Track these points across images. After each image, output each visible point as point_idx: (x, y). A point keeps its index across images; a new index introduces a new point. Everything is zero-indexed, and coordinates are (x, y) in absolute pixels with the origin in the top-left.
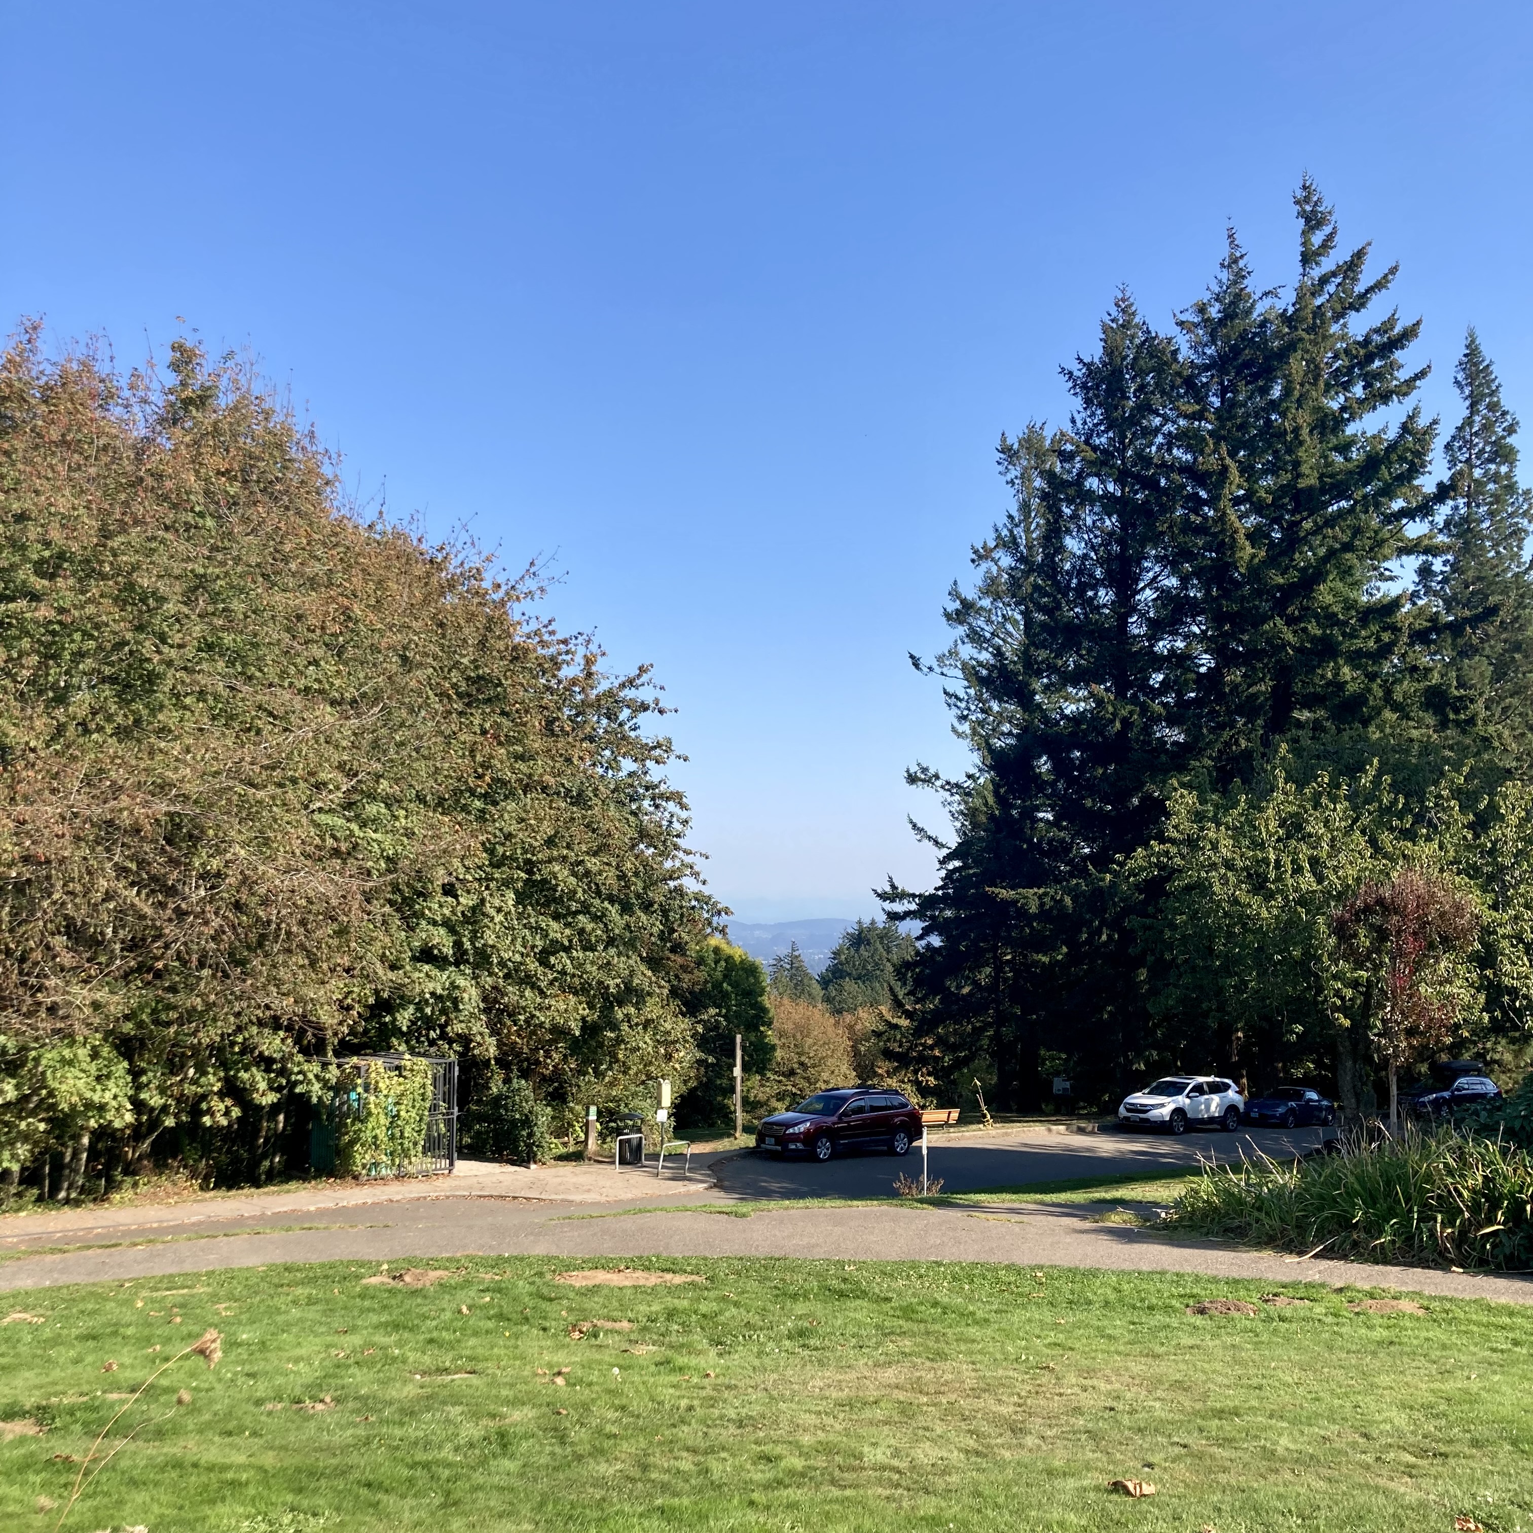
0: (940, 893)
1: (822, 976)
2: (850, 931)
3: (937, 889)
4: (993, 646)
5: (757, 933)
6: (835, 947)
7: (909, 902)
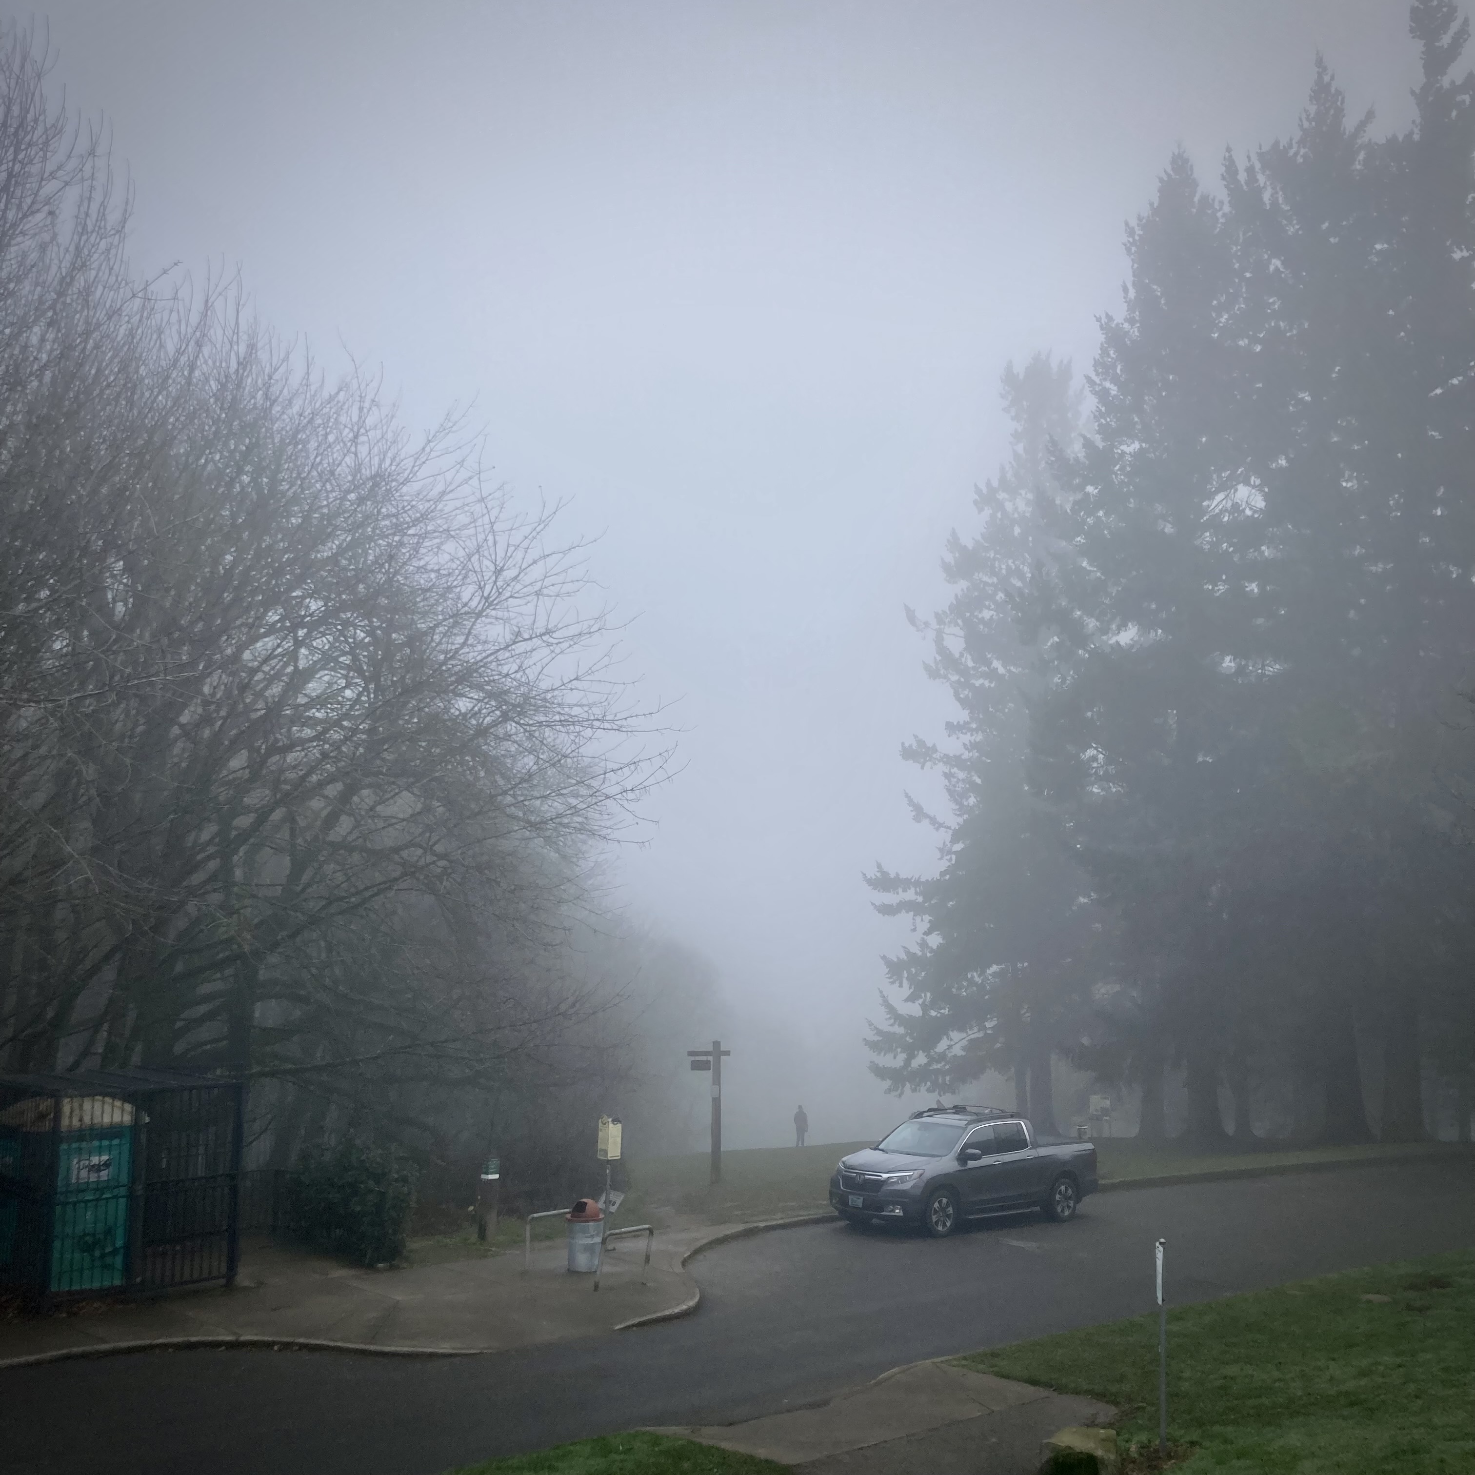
7: (904, 891)
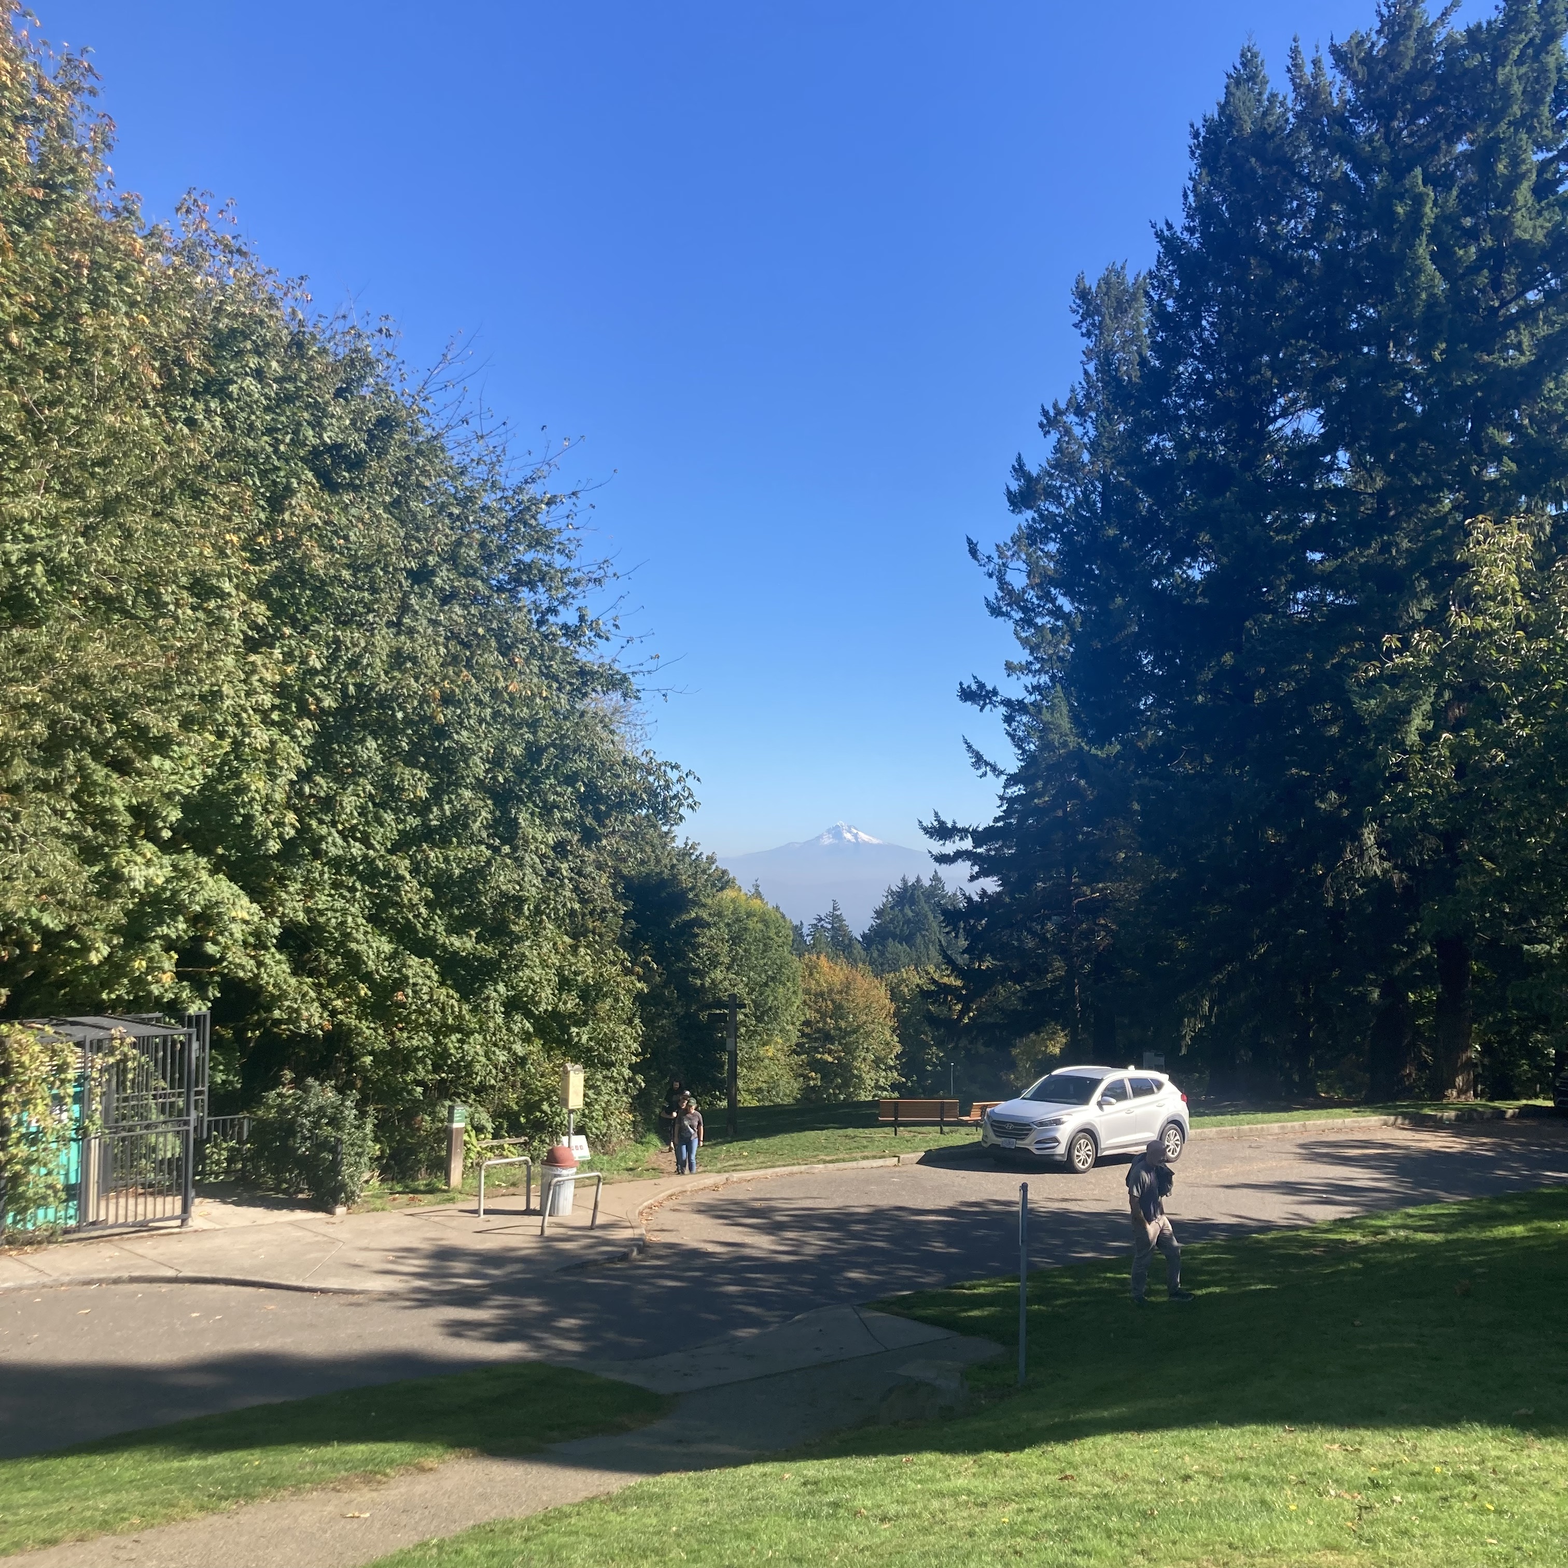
0: (1001, 824)
1: (864, 936)
2: (895, 889)
3: (996, 821)
6: (879, 905)
7: (961, 839)
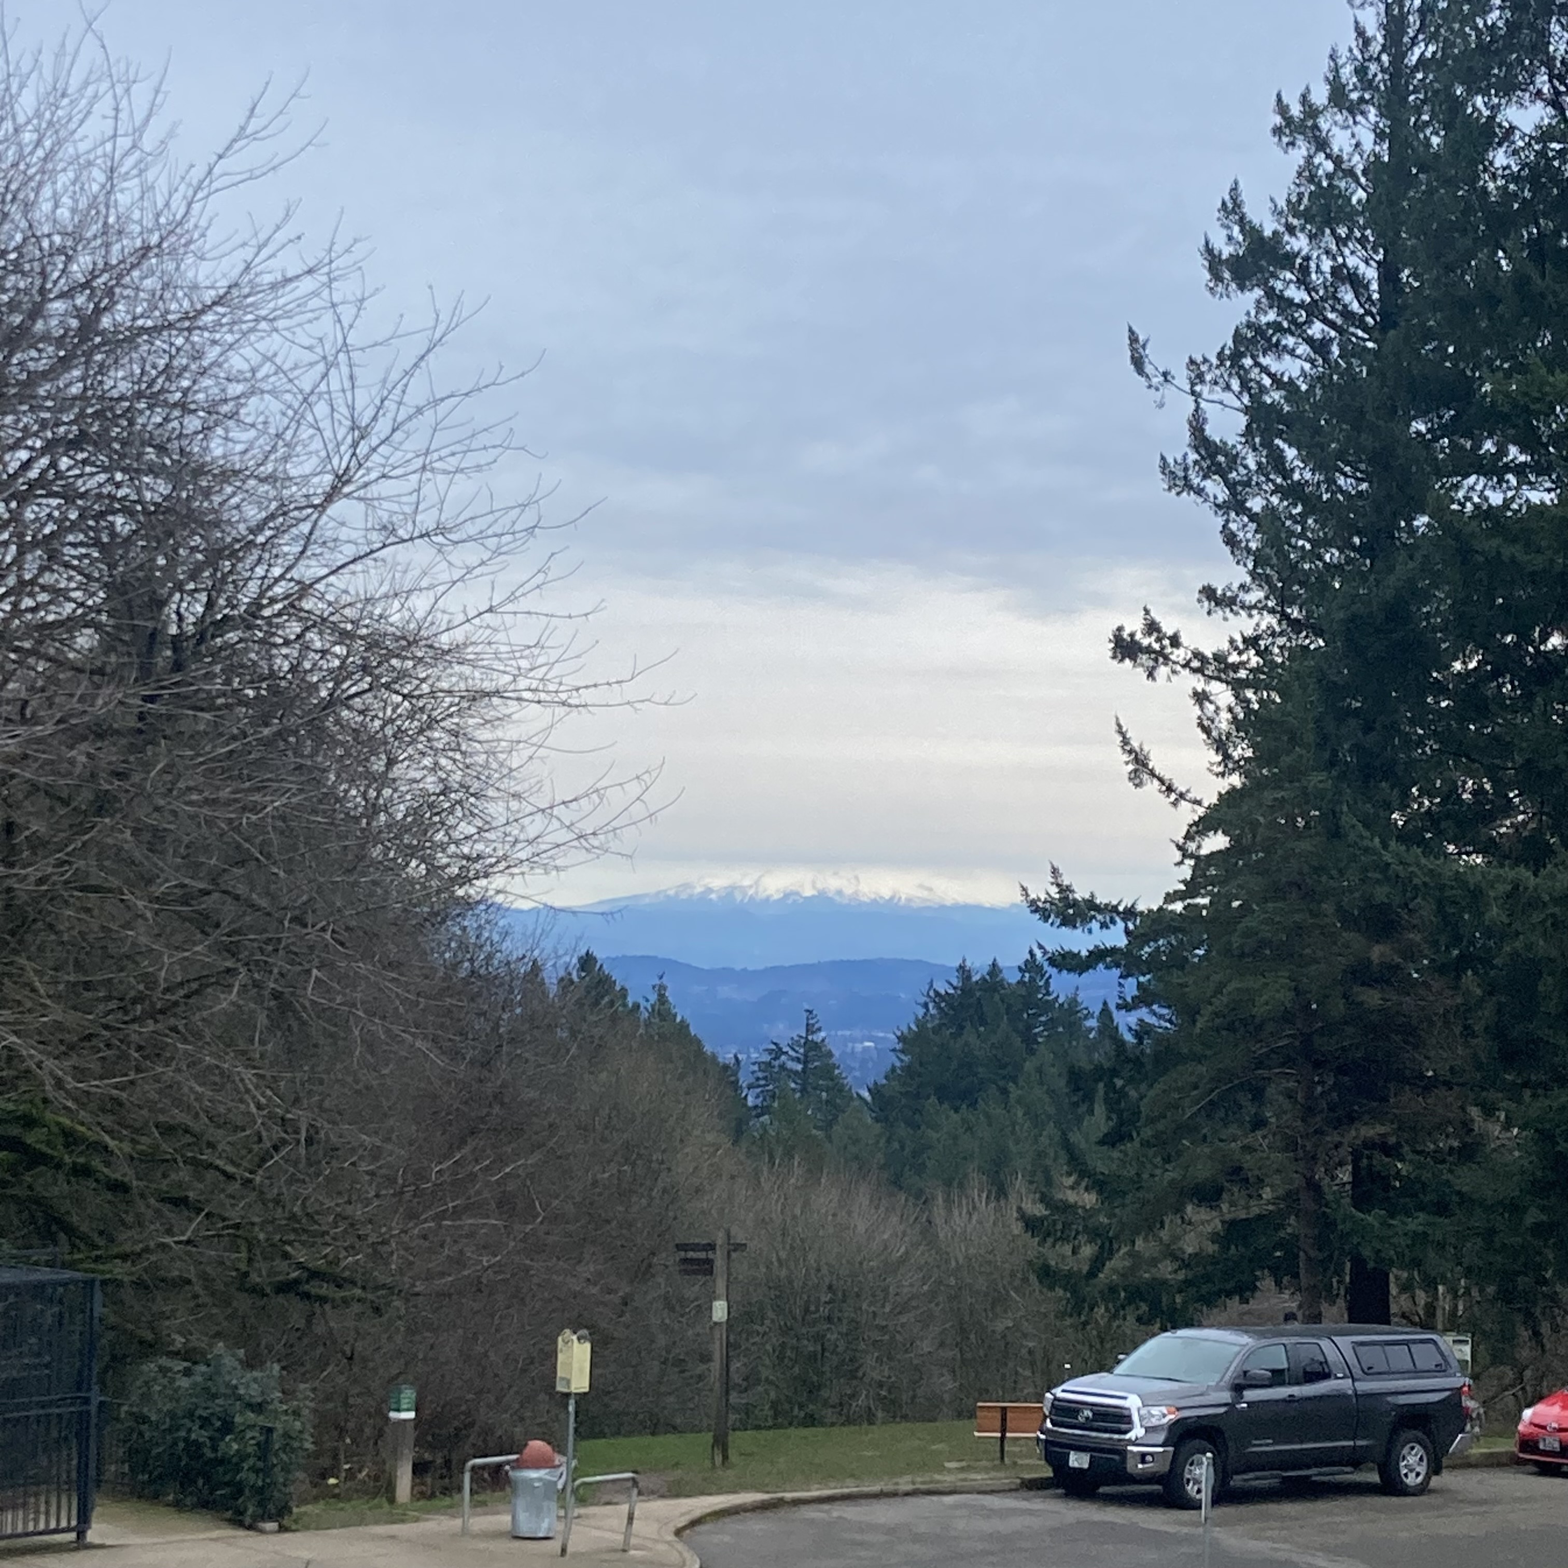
0: (1178, 907)
1: (875, 1091)
2: (942, 987)
3: (1170, 898)
4: (1310, 341)
5: (725, 991)
6: (908, 1023)
